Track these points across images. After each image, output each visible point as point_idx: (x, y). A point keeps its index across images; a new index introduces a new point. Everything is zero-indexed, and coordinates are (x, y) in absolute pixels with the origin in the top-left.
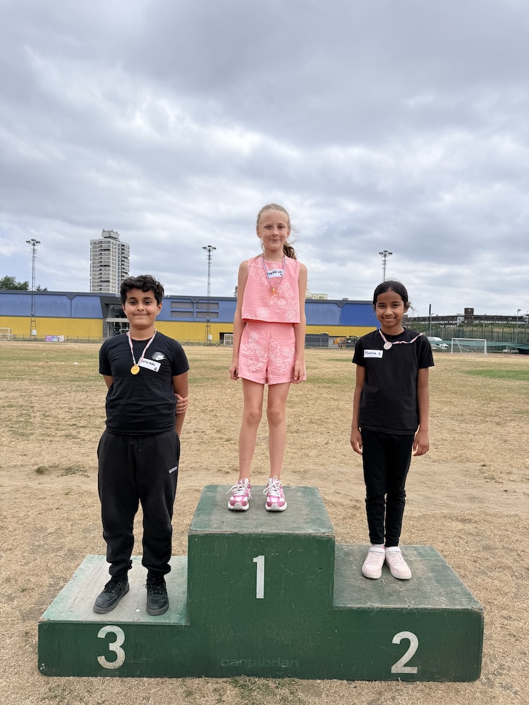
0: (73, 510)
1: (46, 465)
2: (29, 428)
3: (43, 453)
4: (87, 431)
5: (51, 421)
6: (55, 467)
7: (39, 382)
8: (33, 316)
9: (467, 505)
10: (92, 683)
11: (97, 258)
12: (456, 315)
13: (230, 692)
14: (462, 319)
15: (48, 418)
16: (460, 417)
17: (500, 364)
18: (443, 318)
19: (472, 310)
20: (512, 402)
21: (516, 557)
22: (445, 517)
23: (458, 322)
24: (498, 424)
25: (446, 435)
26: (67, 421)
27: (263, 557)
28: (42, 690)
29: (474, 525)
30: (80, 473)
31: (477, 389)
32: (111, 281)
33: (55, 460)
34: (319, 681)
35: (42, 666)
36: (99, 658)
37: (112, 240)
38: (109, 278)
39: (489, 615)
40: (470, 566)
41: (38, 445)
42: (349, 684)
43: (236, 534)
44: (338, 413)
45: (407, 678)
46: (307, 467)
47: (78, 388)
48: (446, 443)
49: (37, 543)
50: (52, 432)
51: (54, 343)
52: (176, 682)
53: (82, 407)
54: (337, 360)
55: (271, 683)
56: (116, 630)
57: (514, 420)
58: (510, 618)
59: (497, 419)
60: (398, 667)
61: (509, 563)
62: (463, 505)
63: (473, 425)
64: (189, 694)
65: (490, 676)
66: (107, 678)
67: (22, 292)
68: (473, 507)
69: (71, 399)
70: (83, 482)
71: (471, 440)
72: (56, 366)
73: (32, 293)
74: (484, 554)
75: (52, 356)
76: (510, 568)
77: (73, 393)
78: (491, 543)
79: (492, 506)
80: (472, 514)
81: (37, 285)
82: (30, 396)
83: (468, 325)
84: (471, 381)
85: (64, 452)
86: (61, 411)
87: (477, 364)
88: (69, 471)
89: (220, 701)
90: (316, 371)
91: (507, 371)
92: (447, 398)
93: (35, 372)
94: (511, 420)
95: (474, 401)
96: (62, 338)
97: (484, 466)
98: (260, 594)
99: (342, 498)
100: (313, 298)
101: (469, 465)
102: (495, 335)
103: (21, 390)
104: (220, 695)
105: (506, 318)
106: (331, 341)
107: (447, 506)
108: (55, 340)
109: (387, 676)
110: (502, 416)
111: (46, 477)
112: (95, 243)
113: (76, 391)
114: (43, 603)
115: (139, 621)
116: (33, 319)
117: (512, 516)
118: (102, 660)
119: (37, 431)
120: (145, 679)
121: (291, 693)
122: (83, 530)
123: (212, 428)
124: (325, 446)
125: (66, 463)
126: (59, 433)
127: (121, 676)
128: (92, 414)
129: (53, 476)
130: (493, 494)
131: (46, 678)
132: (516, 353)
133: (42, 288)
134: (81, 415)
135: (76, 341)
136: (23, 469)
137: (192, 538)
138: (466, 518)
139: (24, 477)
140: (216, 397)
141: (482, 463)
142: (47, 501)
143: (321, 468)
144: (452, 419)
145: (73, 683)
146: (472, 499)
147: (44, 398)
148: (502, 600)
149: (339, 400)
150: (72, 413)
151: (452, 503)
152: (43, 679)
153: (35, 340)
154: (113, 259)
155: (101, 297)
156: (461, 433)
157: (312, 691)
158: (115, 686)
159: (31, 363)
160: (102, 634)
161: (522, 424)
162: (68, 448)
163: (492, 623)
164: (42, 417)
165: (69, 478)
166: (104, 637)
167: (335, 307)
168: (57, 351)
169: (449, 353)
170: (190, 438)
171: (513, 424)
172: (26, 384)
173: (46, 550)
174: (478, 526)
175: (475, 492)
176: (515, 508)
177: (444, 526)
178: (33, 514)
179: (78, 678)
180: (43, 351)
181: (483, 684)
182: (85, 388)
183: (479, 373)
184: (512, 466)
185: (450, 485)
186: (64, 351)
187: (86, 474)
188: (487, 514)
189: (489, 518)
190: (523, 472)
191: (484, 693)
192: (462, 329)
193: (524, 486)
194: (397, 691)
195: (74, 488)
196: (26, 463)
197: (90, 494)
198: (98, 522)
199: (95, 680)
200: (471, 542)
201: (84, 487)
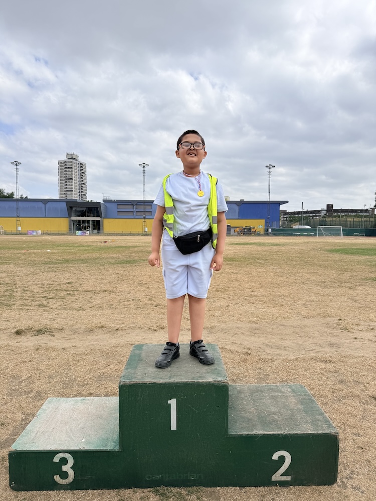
0: (41, 362)
1: (23, 328)
2: (12, 300)
3: (21, 319)
4: (54, 301)
5: (29, 294)
6: (30, 329)
7: (21, 265)
8: (18, 217)
9: (328, 349)
10: (50, 495)
11: (63, 173)
12: (320, 209)
13: (153, 499)
14: (325, 212)
15: (26, 292)
16: (324, 284)
17: (352, 244)
18: (312, 212)
19: (332, 205)
20: (360, 272)
21: (363, 388)
22: (312, 359)
23: (322, 214)
24: (350, 288)
25: (313, 297)
27: (176, 399)
29: (333, 365)
30: (48, 333)
31: (335, 263)
32: (74, 190)
33: (30, 324)
34: (218, 488)
35: (12, 484)
36: (55, 477)
37: (73, 161)
38: (72, 188)
39: (343, 433)
40: (330, 395)
41: (18, 313)
42: (241, 490)
43: (155, 383)
44: (236, 283)
45: (283, 484)
46: (213, 324)
47: (49, 269)
48: (313, 303)
49: (13, 388)
50: (29, 302)
51: (34, 236)
52: (112, 492)
53: (51, 283)
54: (237, 244)
55: (183, 491)
56: (67, 456)
57: (362, 285)
58: (359, 434)
59: (349, 285)
60: (277, 477)
61: (358, 393)
62: (325, 349)
63: (332, 290)
65: (344, 480)
66: (62, 491)
67: (10, 199)
68: (332, 351)
70: (50, 340)
71: (331, 301)
72: (34, 253)
73: (17, 200)
74: (340, 387)
75: (31, 246)
76: (358, 396)
77: (45, 273)
78: (345, 378)
79: (345, 350)
80: (331, 357)
81: (20, 194)
82: (14, 276)
83: (329, 216)
84: (331, 257)
85: (37, 318)
86: (36, 287)
87: (336, 244)
88: (40, 332)
91: (357, 249)
92: (314, 270)
93: (19, 258)
94: (359, 285)
95: (333, 272)
96: (40, 232)
97: (340, 320)
98: (174, 426)
99: (238, 347)
101: (329, 319)
102: (348, 223)
103: (8, 272)
105: (356, 211)
106: (232, 231)
107: (313, 350)
108: (35, 234)
109: (269, 483)
110: (353, 282)
111: (22, 337)
112: (61, 163)
113: (48, 272)
114: (15, 434)
115: (84, 449)
116: (18, 219)
117: (359, 357)
118: (57, 478)
119: (18, 303)
120: (90, 491)
121: (198, 499)
122: (48, 377)
123: (146, 296)
124: (227, 308)
125: (37, 326)
126: (34, 303)
127: (71, 489)
128: (58, 288)
129: (28, 336)
130: (346, 341)
131: (15, 493)
132: (363, 236)
133: (24, 196)
134: (50, 289)
135: (50, 234)
136: (6, 331)
137: (121, 388)
138: (327, 359)
139: (7, 338)
140: (149, 274)
141: (339, 318)
143: (223, 325)
144: (317, 285)
145: (36, 496)
146: (332, 345)
147: (24, 277)
148: (352, 421)
149: (237, 273)
150: (44, 288)
151: (317, 349)
152: (13, 494)
153: (20, 234)
154: (75, 174)
155: (67, 202)
156: (324, 296)
157: (214, 496)
158: (67, 497)
159: (16, 251)
160: (56, 459)
161: (367, 288)
162: (40, 315)
163: (346, 439)
164: (22, 291)
165: (39, 337)
166: (58, 461)
167: (234, 206)
168: (36, 242)
169: (316, 237)
170: (129, 305)
171: (360, 288)
172: (11, 267)
173: (20, 392)
174: (336, 365)
175: (333, 340)
176: (362, 351)
177: (311, 366)
178: (11, 365)
179: (39, 492)
180: (26, 242)
181: (338, 486)
182: (54, 269)
183: (337, 251)
184: (360, 320)
185: (315, 335)
186: (41, 242)
187: (52, 334)
188: (342, 356)
189: (344, 359)
190: (368, 324)
191: (340, 493)
192: (325, 219)
193: (368, 334)
194: (276, 493)
195: (43, 345)
196: (8, 327)
197: (54, 349)
198: (59, 371)
199: (52, 493)
200: (330, 377)
201: (50, 344)
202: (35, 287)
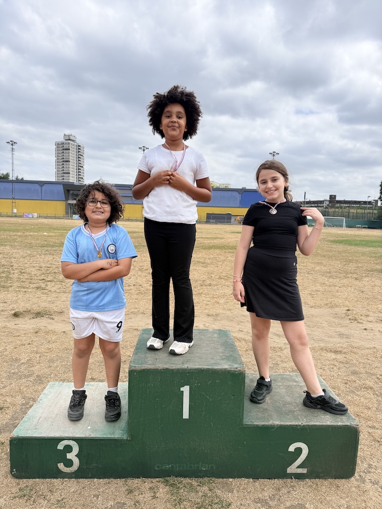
0: (41, 345)
1: (21, 310)
2: (9, 282)
3: (19, 301)
4: (53, 284)
5: (26, 276)
6: (28, 312)
7: (17, 247)
8: (14, 199)
9: (338, 340)
10: (53, 483)
11: (60, 155)
13: (163, 490)
14: (327, 203)
15: (24, 274)
16: (329, 275)
17: (355, 235)
19: (335, 196)
20: (365, 263)
21: (376, 379)
22: (322, 349)
23: (325, 205)
24: (356, 279)
25: (319, 287)
26: (38, 277)
27: (188, 387)
28: (14, 490)
29: (344, 355)
30: (47, 316)
32: (71, 172)
33: (28, 306)
34: (231, 480)
35: (14, 471)
36: (59, 465)
37: (71, 142)
38: (69, 170)
40: (342, 387)
41: (15, 295)
42: (254, 482)
43: (167, 369)
45: (299, 477)
46: (218, 312)
47: (46, 252)
48: (319, 293)
49: (12, 371)
50: (26, 284)
51: (30, 219)
52: (120, 482)
53: (49, 266)
54: (238, 232)
55: (194, 482)
56: (72, 443)
57: (368, 276)
58: (374, 427)
59: (355, 276)
60: (292, 469)
61: (371, 384)
62: (335, 340)
63: (338, 280)
64: (130, 491)
65: (362, 474)
66: (66, 479)
67: (5, 180)
68: (342, 341)
69: (41, 260)
70: (49, 324)
71: (337, 291)
72: (30, 235)
73: (12, 182)
74: (353, 378)
75: (28, 228)
76: (371, 388)
77: (43, 255)
78: (357, 369)
79: (356, 341)
80: (342, 347)
81: (16, 176)
82: (10, 258)
83: (332, 207)
84: (334, 248)
85: (35, 300)
87: (338, 235)
88: (38, 315)
89: (154, 497)
90: (223, 240)
91: (360, 241)
92: (318, 260)
93: (15, 240)
94: (366, 276)
95: (338, 262)
96: (36, 215)
97: (348, 310)
98: (186, 415)
99: (245, 335)
100: (221, 187)
101: (337, 309)
102: (351, 214)
103: (3, 253)
104: (154, 492)
105: (359, 202)
106: (233, 219)
107: (322, 340)
109: (284, 475)
110: (358, 273)
111: (21, 319)
112: (58, 144)
114: (16, 418)
115: (90, 436)
116: (14, 201)
117: (371, 348)
118: (61, 466)
119: (15, 284)
120: (96, 480)
121: (210, 490)
122: (48, 361)
123: (147, 282)
125: (36, 308)
126: (32, 286)
127: (76, 477)
128: (57, 271)
129: (26, 318)
130: (356, 332)
131: (17, 481)
133: (20, 178)
134: (48, 272)
135: (46, 217)
136: (3, 313)
137: (131, 373)
138: (338, 350)
139: (4, 319)
141: (347, 308)
142: (21, 338)
143: (229, 312)
144: (323, 275)
145: (39, 484)
146: (341, 335)
147: (21, 259)
148: (367, 413)
150: (42, 270)
151: (326, 339)
152: (15, 481)
153: (16, 216)
154: (72, 156)
155: (64, 185)
156: (330, 286)
157: (226, 488)
158: (72, 485)
159: (12, 233)
160: (61, 446)
161: (373, 279)
162: (38, 297)
163: (361, 432)
164: (19, 273)
165: (38, 320)
166: (62, 449)
167: (236, 194)
168: (32, 225)
170: (130, 290)
171: (367, 279)
172: (7, 249)
173: (20, 376)
174: (347, 356)
175: (342, 330)
176: (373, 343)
177: (322, 356)
178: (10, 348)
179: (42, 480)
180: (21, 224)
181: (357, 480)
182: (52, 251)
183: (340, 242)
184: (369, 311)
185: (324, 325)
186: (37, 225)
187: (51, 317)
188: (353, 347)
189: (354, 350)
190: (377, 315)
191: (358, 487)
192: (327, 210)
193: (378, 325)
194: (291, 486)
195: (42, 328)
196: (5, 309)
197: (54, 332)
198: (60, 355)
199: (56, 482)
200: (342, 368)
201: (50, 327)
202: (33, 269)
